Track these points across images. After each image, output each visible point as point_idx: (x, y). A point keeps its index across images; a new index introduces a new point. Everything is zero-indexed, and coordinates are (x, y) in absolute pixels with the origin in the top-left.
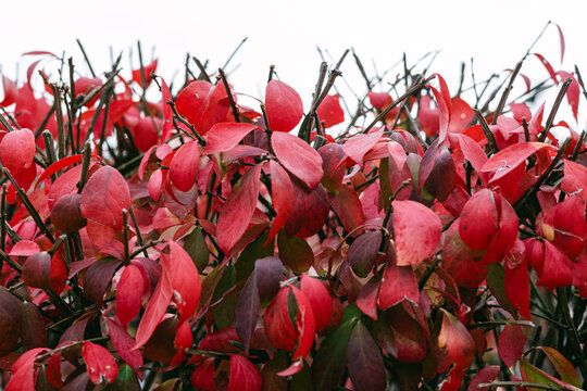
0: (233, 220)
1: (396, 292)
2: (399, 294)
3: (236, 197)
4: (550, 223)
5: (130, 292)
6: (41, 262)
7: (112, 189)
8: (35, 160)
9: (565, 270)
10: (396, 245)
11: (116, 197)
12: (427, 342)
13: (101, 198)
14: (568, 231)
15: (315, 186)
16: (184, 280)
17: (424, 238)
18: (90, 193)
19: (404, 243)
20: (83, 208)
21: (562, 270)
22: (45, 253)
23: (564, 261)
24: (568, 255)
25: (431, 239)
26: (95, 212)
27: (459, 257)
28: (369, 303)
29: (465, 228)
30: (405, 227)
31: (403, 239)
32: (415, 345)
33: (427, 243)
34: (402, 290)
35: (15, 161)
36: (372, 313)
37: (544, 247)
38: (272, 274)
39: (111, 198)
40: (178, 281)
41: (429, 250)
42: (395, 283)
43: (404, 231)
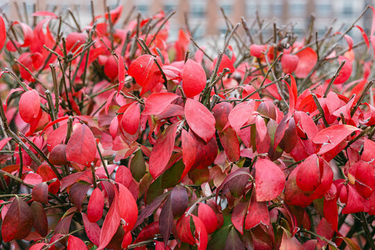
0: (159, 156)
1: (255, 218)
2: (258, 219)
3: (162, 140)
4: (353, 174)
5: (97, 207)
6: (43, 190)
7: (86, 142)
8: (41, 107)
9: (360, 204)
10: (257, 187)
11: (88, 147)
12: (273, 244)
13: (79, 148)
14: (364, 183)
15: (210, 140)
16: (127, 210)
17: (274, 187)
18: (72, 145)
19: (261, 192)
20: (67, 155)
21: (358, 204)
22: (45, 183)
23: (360, 199)
24: (363, 196)
25: (278, 188)
26: (75, 157)
27: (295, 193)
28: (239, 221)
29: (300, 179)
30: (262, 182)
31: (261, 189)
32: (265, 244)
33: (275, 190)
34: (260, 218)
35: (28, 113)
36: (240, 229)
37: (348, 191)
38: (181, 202)
39: (85, 148)
40: (124, 211)
41: (277, 193)
42: (255, 213)
43: (262, 184)
